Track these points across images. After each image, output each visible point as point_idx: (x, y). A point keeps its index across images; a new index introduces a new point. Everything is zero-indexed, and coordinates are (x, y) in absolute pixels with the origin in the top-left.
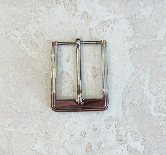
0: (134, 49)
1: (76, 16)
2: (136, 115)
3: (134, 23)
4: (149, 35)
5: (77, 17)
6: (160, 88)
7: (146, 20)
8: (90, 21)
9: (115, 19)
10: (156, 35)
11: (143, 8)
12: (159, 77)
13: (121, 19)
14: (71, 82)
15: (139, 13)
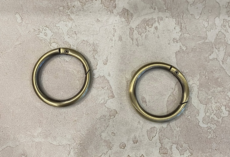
0: (181, 52)
1: (115, 13)
2: (183, 126)
3: (182, 22)
4: (199, 36)
5: (116, 15)
6: (210, 96)
7: (195, 19)
8: (130, 19)
9: (160, 18)
10: (206, 36)
11: (192, 5)
12: (209, 83)
13: (167, 17)
14: (108, 88)
15: (187, 11)
